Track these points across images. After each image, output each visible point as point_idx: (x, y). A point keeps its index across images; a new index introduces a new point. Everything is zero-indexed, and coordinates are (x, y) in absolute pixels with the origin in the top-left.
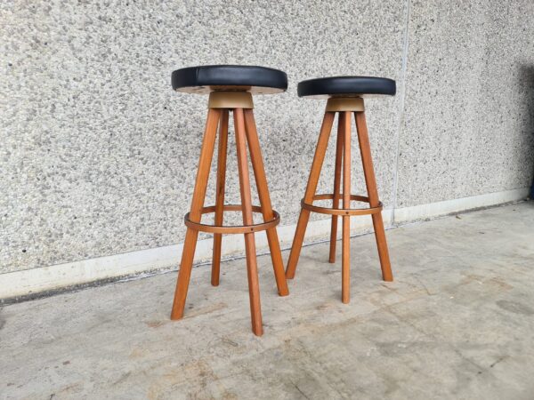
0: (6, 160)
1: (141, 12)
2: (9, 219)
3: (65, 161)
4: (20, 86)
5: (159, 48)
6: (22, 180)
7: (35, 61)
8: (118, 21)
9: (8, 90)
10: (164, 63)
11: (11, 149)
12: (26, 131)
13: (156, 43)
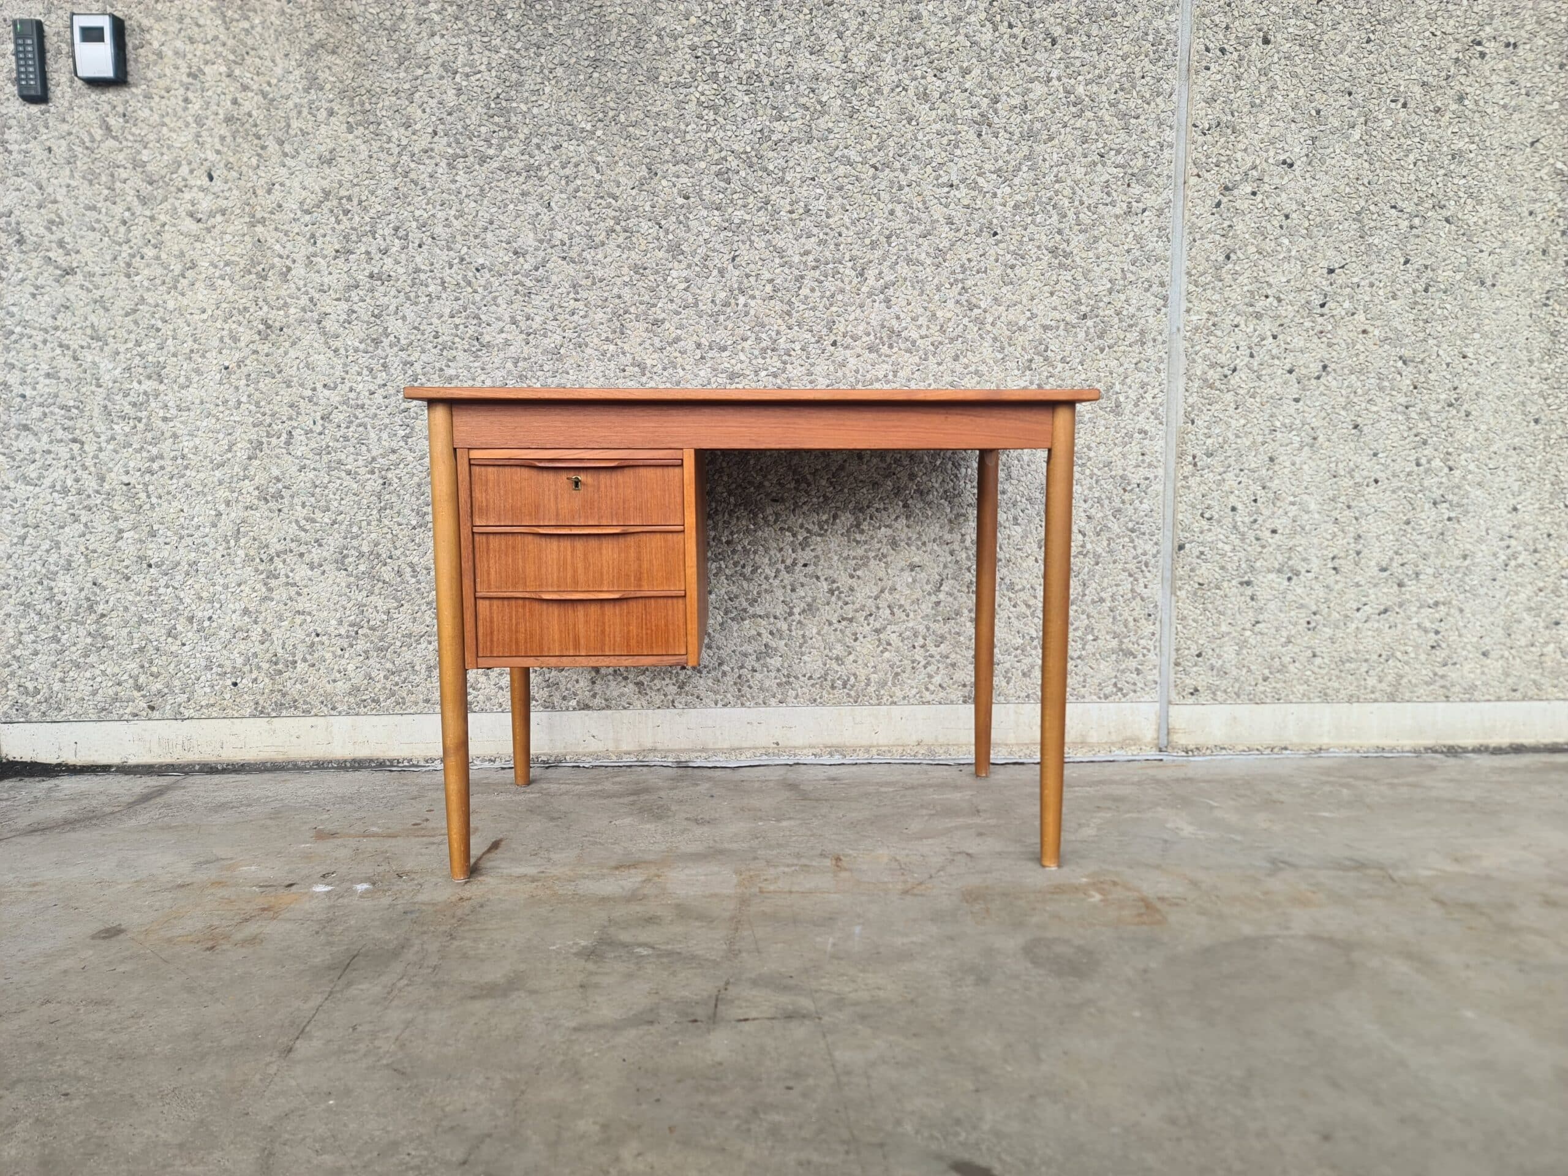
0: (214, 525)
1: (444, 255)
2: (214, 625)
3: (306, 531)
4: (239, 403)
5: (477, 317)
6: (237, 560)
7: (263, 359)
8: (404, 277)
9: (221, 408)
10: (488, 345)
11: (222, 507)
12: (245, 477)
13: (472, 308)
